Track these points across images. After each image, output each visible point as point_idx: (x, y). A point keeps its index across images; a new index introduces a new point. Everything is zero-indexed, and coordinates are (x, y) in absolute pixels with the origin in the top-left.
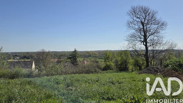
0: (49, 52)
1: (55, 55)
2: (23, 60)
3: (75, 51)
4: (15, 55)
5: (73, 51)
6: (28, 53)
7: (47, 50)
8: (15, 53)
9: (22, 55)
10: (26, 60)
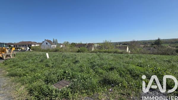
0: (137, 41)
1: (143, 43)
2: (124, 46)
3: (159, 39)
4: (120, 43)
5: (157, 39)
6: (126, 42)
7: (136, 40)
8: (120, 42)
9: (123, 43)
10: (125, 46)
